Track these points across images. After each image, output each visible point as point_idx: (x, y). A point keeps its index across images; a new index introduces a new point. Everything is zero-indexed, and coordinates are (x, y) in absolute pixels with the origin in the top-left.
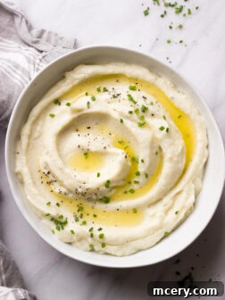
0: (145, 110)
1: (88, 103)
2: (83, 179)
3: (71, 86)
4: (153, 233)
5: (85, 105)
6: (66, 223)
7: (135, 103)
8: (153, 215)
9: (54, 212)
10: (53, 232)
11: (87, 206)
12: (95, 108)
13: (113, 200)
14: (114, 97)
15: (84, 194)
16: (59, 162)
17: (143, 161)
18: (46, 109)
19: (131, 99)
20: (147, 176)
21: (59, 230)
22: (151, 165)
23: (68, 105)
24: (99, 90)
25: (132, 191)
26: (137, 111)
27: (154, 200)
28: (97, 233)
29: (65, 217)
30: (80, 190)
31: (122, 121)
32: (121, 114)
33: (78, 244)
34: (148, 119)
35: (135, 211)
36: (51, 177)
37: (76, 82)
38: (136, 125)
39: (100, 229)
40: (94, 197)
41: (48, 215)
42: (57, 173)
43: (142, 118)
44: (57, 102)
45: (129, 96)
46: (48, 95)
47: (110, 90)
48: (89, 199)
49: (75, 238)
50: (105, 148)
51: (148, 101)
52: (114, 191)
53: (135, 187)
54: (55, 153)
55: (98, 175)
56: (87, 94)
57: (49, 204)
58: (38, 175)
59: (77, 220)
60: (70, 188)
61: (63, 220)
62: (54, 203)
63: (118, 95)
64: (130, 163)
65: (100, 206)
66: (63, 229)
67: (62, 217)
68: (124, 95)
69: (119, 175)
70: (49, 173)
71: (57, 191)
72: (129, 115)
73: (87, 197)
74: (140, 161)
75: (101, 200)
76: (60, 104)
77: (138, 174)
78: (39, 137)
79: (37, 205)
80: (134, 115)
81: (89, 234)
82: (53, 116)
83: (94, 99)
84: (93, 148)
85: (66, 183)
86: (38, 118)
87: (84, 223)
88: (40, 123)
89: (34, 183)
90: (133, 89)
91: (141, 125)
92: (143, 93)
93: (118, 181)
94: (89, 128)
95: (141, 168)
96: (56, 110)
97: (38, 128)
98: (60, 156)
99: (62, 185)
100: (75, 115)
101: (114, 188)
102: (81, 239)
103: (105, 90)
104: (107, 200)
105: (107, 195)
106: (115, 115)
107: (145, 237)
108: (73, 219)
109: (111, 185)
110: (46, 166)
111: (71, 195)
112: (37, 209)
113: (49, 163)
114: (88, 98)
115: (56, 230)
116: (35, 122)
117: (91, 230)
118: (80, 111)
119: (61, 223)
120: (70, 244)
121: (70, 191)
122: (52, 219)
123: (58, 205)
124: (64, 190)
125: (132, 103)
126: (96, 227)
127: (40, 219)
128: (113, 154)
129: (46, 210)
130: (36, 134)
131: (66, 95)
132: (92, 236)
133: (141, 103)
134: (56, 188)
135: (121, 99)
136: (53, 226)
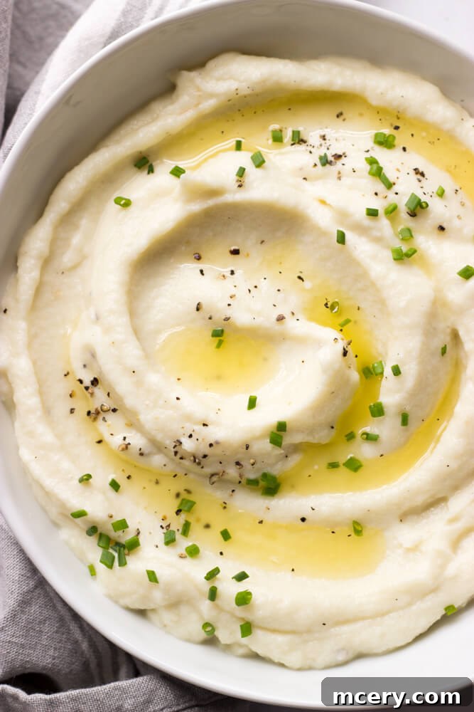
0: (417, 209)
1: (241, 172)
2: (200, 413)
3: (190, 115)
4: (410, 604)
5: (232, 178)
6: (134, 545)
7: (389, 185)
8: (415, 549)
9: (98, 506)
10: (92, 571)
11: (208, 499)
12: (261, 189)
13: (293, 487)
14: (325, 161)
15: (199, 460)
16: (132, 352)
17: (397, 371)
18: (108, 180)
19: (378, 173)
20: (405, 420)
21: (110, 566)
22: (422, 385)
23: (177, 172)
24: (277, 138)
25: (354, 465)
26: (392, 211)
27: (420, 500)
28: (229, 588)
29: (133, 525)
30: (188, 445)
31: (341, 239)
32: (342, 215)
33: (167, 617)
34: (426, 242)
35: (357, 528)
36: (100, 398)
37: (209, 105)
38: (388, 255)
39: (242, 577)
40: (232, 472)
41: (80, 514)
42: (123, 385)
43: (408, 235)
44: (143, 162)
45: (372, 161)
46: (115, 137)
47: (313, 136)
48: (216, 478)
49: (158, 596)
50: (280, 318)
51: (431, 184)
52: (295, 459)
53: (365, 452)
54: (121, 322)
55: (252, 403)
56: (239, 146)
57: (86, 479)
58: (61, 388)
59: (170, 541)
60: (159, 437)
61: (126, 537)
62: (102, 477)
63: (338, 157)
64: (355, 376)
65: (249, 504)
66: (122, 563)
67: (122, 525)
68: (356, 161)
69: (319, 407)
70: (95, 382)
71: (117, 441)
72: (367, 221)
73: (208, 470)
74: (388, 371)
75: (252, 483)
76: (151, 170)
77: (378, 411)
78: (75, 267)
79: (49, 482)
80: (384, 222)
81: (206, 587)
83: (259, 162)
84: (242, 317)
85: (147, 418)
86: (78, 206)
87: (193, 552)
88: (84, 222)
89: (47, 411)
90: (385, 142)
91: (402, 257)
92: (416, 160)
93: (311, 430)
94: (236, 252)
95: (390, 394)
96: (139, 187)
97: (76, 239)
98: (137, 332)
99: (133, 423)
100: (197, 207)
101: (296, 448)
102: (175, 603)
103: (298, 140)
104: (270, 486)
105: (276, 471)
106: (324, 219)
107: (383, 614)
108: (160, 536)
109: (288, 440)
110: (91, 356)
111: (158, 460)
112: (48, 494)
113: (100, 352)
114: (244, 159)
115: (101, 568)
116: (69, 219)
117: (212, 575)
118: (213, 193)
119: (119, 546)
120: (142, 613)
121: (158, 447)
122: (93, 530)
123: (115, 486)
124: (137, 441)
125: (380, 187)
126: (228, 570)
127: (56, 525)
128: (301, 341)
129: (76, 499)
130: (67, 258)
131: (174, 142)
132: (213, 595)
133: (407, 188)
134: (115, 431)
135: (348, 168)
136: (94, 552)
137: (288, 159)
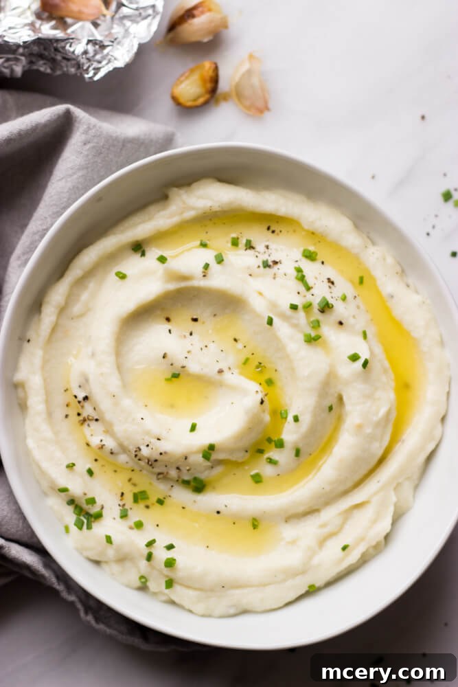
0: (326, 308)
1: (207, 266)
2: (156, 430)
3: (175, 220)
4: (284, 580)
5: (199, 269)
6: (99, 516)
7: (308, 288)
8: (293, 542)
9: (77, 486)
10: (67, 529)
11: (157, 489)
12: (219, 280)
13: (214, 488)
14: (266, 265)
15: (152, 463)
16: (114, 382)
17: (296, 419)
18: (112, 257)
19: (302, 279)
20: (298, 453)
21: (80, 528)
22: (313, 431)
23: (162, 259)
24: (235, 243)
25: (257, 479)
26: (308, 307)
27: (301, 509)
28: (161, 555)
29: (99, 502)
30: (145, 452)
31: (270, 322)
32: (273, 305)
33: (116, 568)
34: (328, 331)
35: (255, 523)
36: (88, 410)
37: (190, 214)
38: (301, 337)
39: (170, 547)
40: (173, 473)
41: (64, 490)
42: (105, 404)
43: (316, 325)
44: (138, 248)
45: (299, 270)
46: (120, 228)
47: (260, 247)
48: (162, 476)
49: (111, 552)
50: (221, 371)
51: (339, 290)
52: (219, 470)
53: (267, 471)
54: (109, 360)
55: (193, 428)
56: (204, 245)
57: (71, 466)
58: (60, 399)
59: (124, 515)
60: (126, 443)
61: (94, 510)
62: (82, 466)
63: (275, 263)
64: (267, 418)
65: (182, 496)
66: (89, 527)
67: (92, 501)
68: (288, 267)
69: (240, 437)
70: (86, 398)
71: (95, 441)
72: (289, 312)
73: (157, 470)
74: (290, 418)
75: (186, 483)
76: (143, 254)
77: (280, 444)
78: (81, 316)
79: (45, 465)
80: (301, 314)
81: (146, 551)
82: (122, 277)
83: (220, 260)
84: (194, 367)
85: (119, 429)
86: (89, 274)
87: (139, 525)
88: (92, 285)
89: (50, 414)
90: (310, 256)
91: (312, 340)
92: (329, 272)
93: (232, 451)
94: (195, 320)
95: (290, 434)
96: (134, 265)
97: (85, 296)
98: (119, 368)
99: (109, 431)
100: (172, 286)
101: (220, 462)
102: (123, 559)
103: (250, 246)
104: (198, 486)
105: (203, 476)
106: (259, 306)
107: (264, 585)
108: (117, 511)
109: (214, 456)
110: (84, 382)
111: (123, 458)
112: (43, 473)
113: (91, 378)
114: (208, 256)
115: (73, 529)
116: (81, 282)
117: (150, 544)
118: (185, 278)
119: (88, 515)
120: (97, 563)
121: (124, 449)
122: (71, 502)
123: (90, 472)
124: (110, 443)
125: (302, 289)
126: (162, 542)
127: (45, 494)
128: (233, 388)
129: (63, 480)
130: (76, 309)
131: (160, 237)
132: (149, 557)
133: (320, 292)
134: (95, 435)
135: (281, 271)
136: (70, 517)
137: (241, 259)
